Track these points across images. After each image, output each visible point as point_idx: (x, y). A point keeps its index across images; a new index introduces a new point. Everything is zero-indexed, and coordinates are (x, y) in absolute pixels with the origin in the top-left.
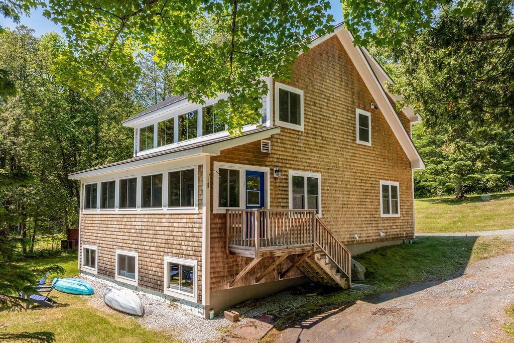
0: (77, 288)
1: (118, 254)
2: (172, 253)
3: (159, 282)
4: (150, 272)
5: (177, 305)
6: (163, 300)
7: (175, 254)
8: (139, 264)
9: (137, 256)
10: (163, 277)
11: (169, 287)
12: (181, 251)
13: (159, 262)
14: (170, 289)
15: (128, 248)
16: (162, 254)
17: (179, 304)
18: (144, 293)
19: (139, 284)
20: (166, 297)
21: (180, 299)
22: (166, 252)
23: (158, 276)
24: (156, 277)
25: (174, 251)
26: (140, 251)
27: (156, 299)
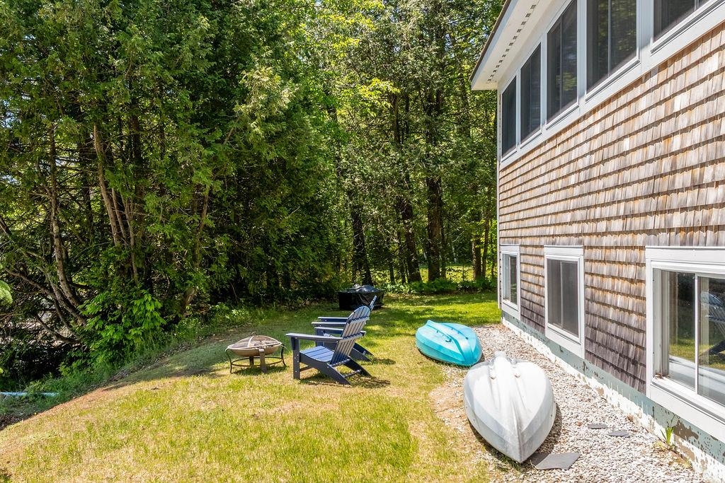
0: (441, 347)
1: (548, 260)
2: (670, 230)
3: (632, 348)
4: (611, 313)
5: (687, 450)
6: (645, 420)
7: (680, 230)
8: (586, 286)
9: (582, 261)
10: (641, 331)
11: (664, 373)
12: (699, 214)
13: (631, 271)
14: (666, 382)
15: (565, 239)
16: (640, 239)
17: (697, 452)
18: (600, 386)
19: (586, 351)
20: (654, 410)
21: (700, 431)
22: (649, 232)
23: (629, 327)
24: (625, 332)
25: (677, 220)
26: (586, 240)
27: (627, 412)
